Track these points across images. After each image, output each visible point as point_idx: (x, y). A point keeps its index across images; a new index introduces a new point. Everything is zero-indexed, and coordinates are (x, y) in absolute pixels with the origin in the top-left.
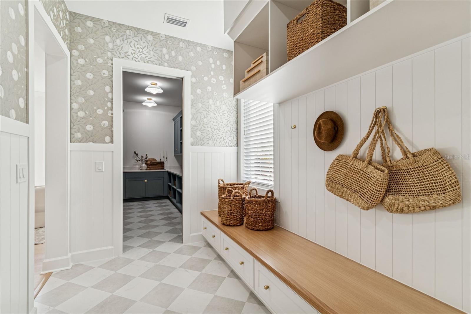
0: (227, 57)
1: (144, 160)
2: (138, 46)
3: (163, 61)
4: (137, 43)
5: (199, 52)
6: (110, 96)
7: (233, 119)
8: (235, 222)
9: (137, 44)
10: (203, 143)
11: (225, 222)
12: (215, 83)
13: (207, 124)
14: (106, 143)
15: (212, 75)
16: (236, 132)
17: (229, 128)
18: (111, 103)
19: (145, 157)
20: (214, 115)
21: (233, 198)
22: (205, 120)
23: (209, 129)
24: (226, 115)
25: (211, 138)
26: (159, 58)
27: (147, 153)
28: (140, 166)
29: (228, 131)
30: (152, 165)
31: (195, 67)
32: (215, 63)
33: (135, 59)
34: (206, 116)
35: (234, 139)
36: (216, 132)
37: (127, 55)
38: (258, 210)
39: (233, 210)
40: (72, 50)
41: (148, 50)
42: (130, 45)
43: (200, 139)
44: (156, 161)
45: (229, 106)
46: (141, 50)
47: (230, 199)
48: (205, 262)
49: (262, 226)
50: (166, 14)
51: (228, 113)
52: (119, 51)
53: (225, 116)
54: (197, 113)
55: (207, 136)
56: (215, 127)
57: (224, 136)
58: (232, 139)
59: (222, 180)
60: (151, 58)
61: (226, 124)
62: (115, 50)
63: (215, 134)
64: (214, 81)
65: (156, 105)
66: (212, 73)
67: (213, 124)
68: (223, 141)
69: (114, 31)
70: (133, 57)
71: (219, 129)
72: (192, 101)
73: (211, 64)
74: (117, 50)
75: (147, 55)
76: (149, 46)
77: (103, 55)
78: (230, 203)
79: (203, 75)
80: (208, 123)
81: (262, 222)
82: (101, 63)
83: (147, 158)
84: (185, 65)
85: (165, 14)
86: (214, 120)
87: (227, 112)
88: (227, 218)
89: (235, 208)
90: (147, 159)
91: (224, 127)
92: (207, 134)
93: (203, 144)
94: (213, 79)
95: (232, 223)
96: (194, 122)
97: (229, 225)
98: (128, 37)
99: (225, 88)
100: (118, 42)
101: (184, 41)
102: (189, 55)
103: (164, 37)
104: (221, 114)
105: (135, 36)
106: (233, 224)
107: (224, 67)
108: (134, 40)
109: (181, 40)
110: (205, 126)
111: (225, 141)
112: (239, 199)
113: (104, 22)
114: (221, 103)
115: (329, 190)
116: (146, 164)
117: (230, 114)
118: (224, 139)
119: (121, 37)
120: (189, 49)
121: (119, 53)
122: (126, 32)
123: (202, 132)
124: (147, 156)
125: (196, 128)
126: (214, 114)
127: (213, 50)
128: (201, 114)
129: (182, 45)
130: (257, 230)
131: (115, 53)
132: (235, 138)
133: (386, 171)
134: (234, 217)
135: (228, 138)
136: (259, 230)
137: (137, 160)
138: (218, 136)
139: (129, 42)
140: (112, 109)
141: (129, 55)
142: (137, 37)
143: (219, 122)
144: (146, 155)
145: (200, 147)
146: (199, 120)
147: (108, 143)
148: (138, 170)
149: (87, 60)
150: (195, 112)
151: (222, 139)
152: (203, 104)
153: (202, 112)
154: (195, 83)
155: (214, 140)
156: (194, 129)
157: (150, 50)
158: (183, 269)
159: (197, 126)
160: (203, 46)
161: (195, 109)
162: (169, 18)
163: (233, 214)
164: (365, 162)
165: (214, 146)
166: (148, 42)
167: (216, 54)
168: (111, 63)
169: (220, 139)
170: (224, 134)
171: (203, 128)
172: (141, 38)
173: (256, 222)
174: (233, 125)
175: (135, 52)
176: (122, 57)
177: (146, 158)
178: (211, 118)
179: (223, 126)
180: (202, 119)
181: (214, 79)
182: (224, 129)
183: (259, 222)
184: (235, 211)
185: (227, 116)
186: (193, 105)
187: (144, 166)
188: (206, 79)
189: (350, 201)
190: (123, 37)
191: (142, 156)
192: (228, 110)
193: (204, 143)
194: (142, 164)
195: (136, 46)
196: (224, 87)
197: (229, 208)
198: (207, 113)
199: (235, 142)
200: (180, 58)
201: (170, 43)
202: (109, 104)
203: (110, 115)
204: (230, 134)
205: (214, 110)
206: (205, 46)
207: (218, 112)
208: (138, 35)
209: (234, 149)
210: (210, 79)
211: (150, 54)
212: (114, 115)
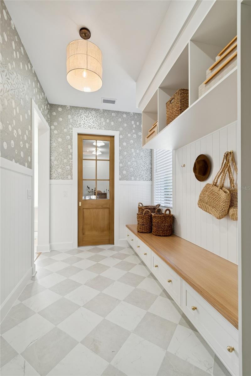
1: (93, 191)
3: (101, 127)
4: (86, 117)
5: (124, 118)
6: (71, 151)
7: (148, 162)
8: (146, 230)
12: (135, 137)
14: (69, 179)
16: (150, 171)
18: (72, 155)
21: (145, 214)
22: (129, 163)
25: (133, 175)
26: (99, 125)
29: (145, 170)
31: (122, 128)
32: (135, 124)
35: (149, 175)
36: (137, 171)
37: (80, 125)
40: (51, 126)
42: (82, 119)
43: (126, 176)
46: (88, 121)
47: (143, 215)
48: (126, 256)
49: (162, 233)
50: (102, 98)
51: (145, 157)
53: (142, 159)
56: (135, 167)
57: (142, 174)
59: (141, 204)
60: (94, 125)
61: (144, 165)
62: (73, 123)
65: (101, 153)
66: (134, 131)
69: (73, 112)
70: (84, 126)
71: (138, 169)
72: (120, 151)
73: (133, 125)
75: (92, 123)
76: (93, 118)
77: (67, 127)
78: (143, 218)
81: (162, 230)
82: (66, 132)
83: (96, 190)
84: (115, 127)
86: (135, 163)
89: (146, 221)
92: (130, 172)
97: (142, 232)
98: (81, 114)
100: (75, 118)
101: (115, 112)
102: (118, 121)
103: (102, 111)
104: (140, 158)
105: (85, 113)
106: (145, 232)
108: (84, 115)
110: (129, 167)
111: (143, 177)
112: (148, 215)
113: (68, 107)
114: (140, 151)
115: (199, 207)
116: (95, 194)
117: (147, 158)
120: (118, 116)
121: (76, 124)
122: (80, 111)
123: (127, 171)
126: (135, 158)
127: (134, 115)
129: (113, 114)
130: (159, 236)
131: (73, 125)
132: (150, 174)
133: (228, 192)
134: (145, 227)
135: (145, 175)
137: (89, 192)
138: (138, 174)
139: (81, 117)
140: (72, 159)
143: (138, 164)
144: (95, 188)
145: (126, 181)
146: (125, 163)
147: (70, 179)
149: (59, 131)
150: (122, 158)
151: (141, 176)
152: (127, 153)
153: (127, 158)
154: (122, 139)
155: (135, 177)
156: (121, 169)
157: (94, 121)
158: (112, 258)
159: (123, 168)
160: (127, 113)
161: (122, 156)
162: (105, 100)
163: (144, 225)
164: (219, 188)
165: (135, 180)
166: (93, 115)
167: (136, 118)
168: (71, 131)
169: (139, 176)
170: (142, 172)
172: (89, 113)
173: (158, 230)
175: (85, 123)
176: (77, 127)
178: (133, 161)
179: (141, 167)
180: (127, 163)
181: (135, 135)
183: (160, 230)
184: (146, 223)
186: (121, 153)
188: (129, 135)
189: (211, 214)
190: (78, 114)
191: (92, 189)
192: (145, 155)
193: (128, 179)
195: (86, 119)
196: (142, 140)
198: (130, 158)
199: (150, 178)
200: (112, 123)
201: (106, 114)
202: (70, 156)
203: (71, 162)
204: (146, 172)
205: (135, 156)
206: (129, 113)
207: (137, 157)
208: (87, 112)
209: (149, 183)
210: (132, 135)
211: (93, 123)
212: (73, 163)
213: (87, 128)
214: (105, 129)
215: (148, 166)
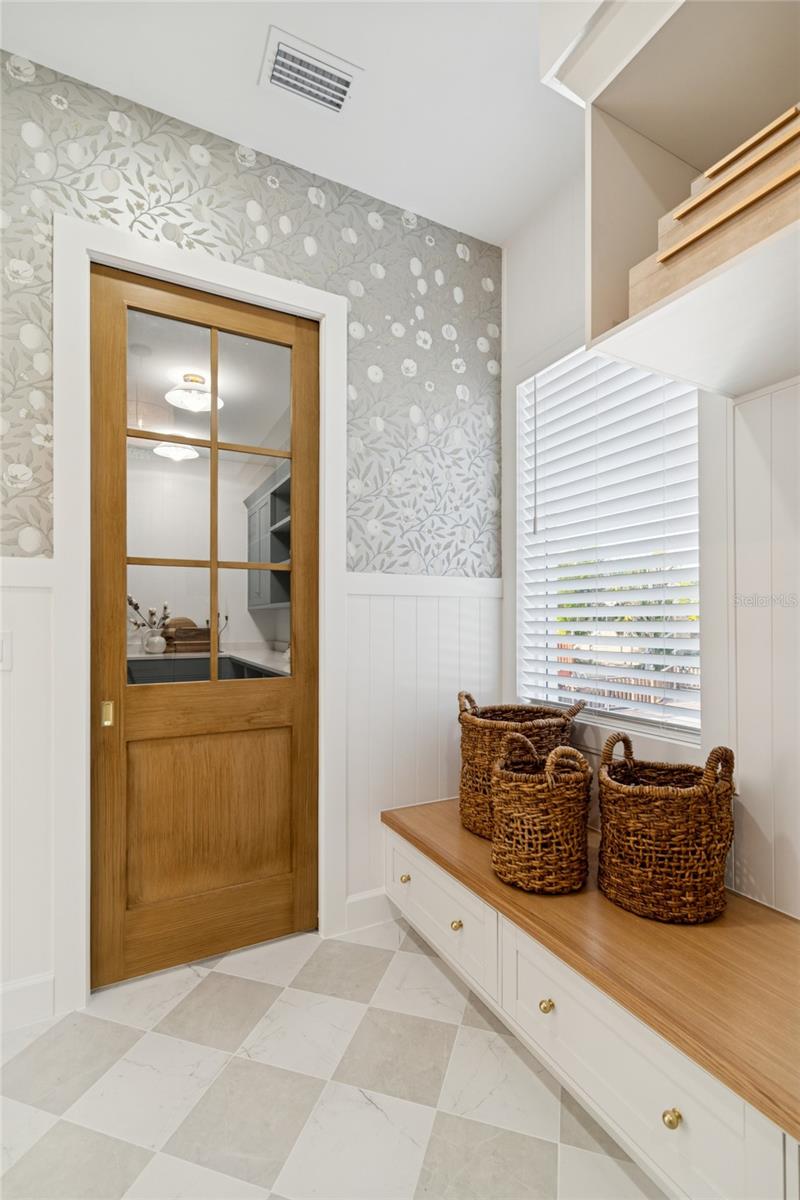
0: (467, 259)
1: (158, 622)
2: (154, 180)
3: (246, 250)
4: (150, 168)
5: (374, 230)
6: (40, 363)
7: (484, 483)
8: (563, 879)
9: (151, 174)
10: (388, 561)
11: (521, 880)
12: (428, 347)
13: (401, 495)
14: (24, 554)
15: (419, 318)
16: (495, 527)
17: (473, 511)
18: (46, 394)
19: (159, 615)
20: (425, 462)
21: (556, 780)
22: (397, 480)
23: (409, 512)
24: (465, 464)
25: (415, 546)
26: (233, 236)
27: (166, 603)
28: (145, 643)
29: (471, 521)
30: (181, 639)
31: (364, 283)
32: (428, 276)
33: (144, 230)
34: (398, 465)
35: (489, 549)
36: (433, 525)
37: (111, 210)
38: (674, 836)
39: (556, 829)
41: (193, 200)
42: (123, 173)
43: (380, 548)
44: (195, 625)
45: (475, 435)
46: (165, 198)
47: (545, 785)
50: (273, 30)
51: (470, 457)
52: (77, 190)
53: (460, 467)
54: (368, 454)
55: (402, 537)
56: (427, 505)
57: (457, 539)
58: (483, 552)
60: (204, 231)
61: (464, 497)
62: (61, 184)
63: (430, 531)
64: (425, 342)
66: (419, 312)
67: (421, 495)
68: (455, 555)
69: (59, 110)
70: (135, 221)
71: (442, 512)
72: (352, 408)
74: (69, 185)
75: (189, 217)
76: (195, 188)
77: (11, 197)
78: (543, 801)
79: (388, 317)
80: (407, 490)
81: (695, 887)
83: (167, 617)
84: (327, 273)
85: (271, 26)
86: (426, 481)
87: (468, 453)
88: (528, 860)
89: (562, 819)
90: (167, 621)
91: (457, 508)
92: (402, 528)
93: (388, 568)
94: (421, 333)
95: (551, 885)
96: (357, 486)
97: (541, 893)
98: (116, 139)
99: (463, 369)
100: (75, 152)
101: (324, 184)
102: (341, 238)
103: (251, 158)
104: (449, 461)
105: (142, 141)
106: (558, 887)
107: (458, 295)
108: (137, 153)
109: (312, 180)
110: (395, 500)
111: (462, 557)
113: (17, 66)
114: (447, 421)
116: (163, 635)
117: (478, 461)
118: (459, 548)
119: (87, 134)
120: (342, 214)
121: (80, 198)
122: (106, 119)
123: (384, 520)
124: (168, 611)
125: (364, 507)
126: (427, 458)
127: (422, 228)
128: (382, 456)
129: (316, 196)
130: (672, 921)
131: (60, 196)
132: (493, 545)
134: (561, 860)
135: (470, 546)
136: (682, 922)
137: (136, 624)
138: (438, 539)
139: (118, 160)
140: (47, 418)
141: (116, 211)
142: (148, 144)
143: (442, 489)
144: (165, 608)
145: (378, 576)
146: (375, 478)
147: (32, 555)
148: (140, 652)
150: (362, 449)
151: (452, 550)
152: (389, 422)
153: (386, 451)
154: (361, 343)
155: (426, 553)
156: (356, 509)
157: (200, 202)
159: (370, 501)
160: (390, 212)
161: (362, 439)
162: (285, 55)
163: (554, 847)
165: (425, 572)
166: (193, 170)
167: (431, 245)
168: (46, 233)
169: (445, 549)
170: (458, 530)
171: (389, 509)
174: (488, 503)
175: (141, 201)
176: (91, 216)
177: (165, 617)
178: (415, 472)
179: (454, 504)
180: (386, 476)
181: (426, 333)
182: (459, 513)
183: (680, 888)
184: (562, 834)
185: (469, 469)
186: (355, 421)
187: (159, 642)
188: (398, 330)
190: (95, 137)
191: (150, 611)
192: (471, 448)
193: (392, 564)
194: (153, 635)
195: (148, 181)
196: (457, 367)
197: (536, 820)
198: (403, 453)
199: (490, 559)
200: (310, 246)
201: (272, 183)
202: (37, 399)
203: (38, 440)
204: (477, 532)
205: (426, 444)
206: (397, 211)
207: (438, 454)
208: (153, 139)
209: (489, 585)
210: (411, 332)
211: (198, 217)
212: (57, 446)
213: (157, 239)
214: (271, 269)
215: (481, 503)
